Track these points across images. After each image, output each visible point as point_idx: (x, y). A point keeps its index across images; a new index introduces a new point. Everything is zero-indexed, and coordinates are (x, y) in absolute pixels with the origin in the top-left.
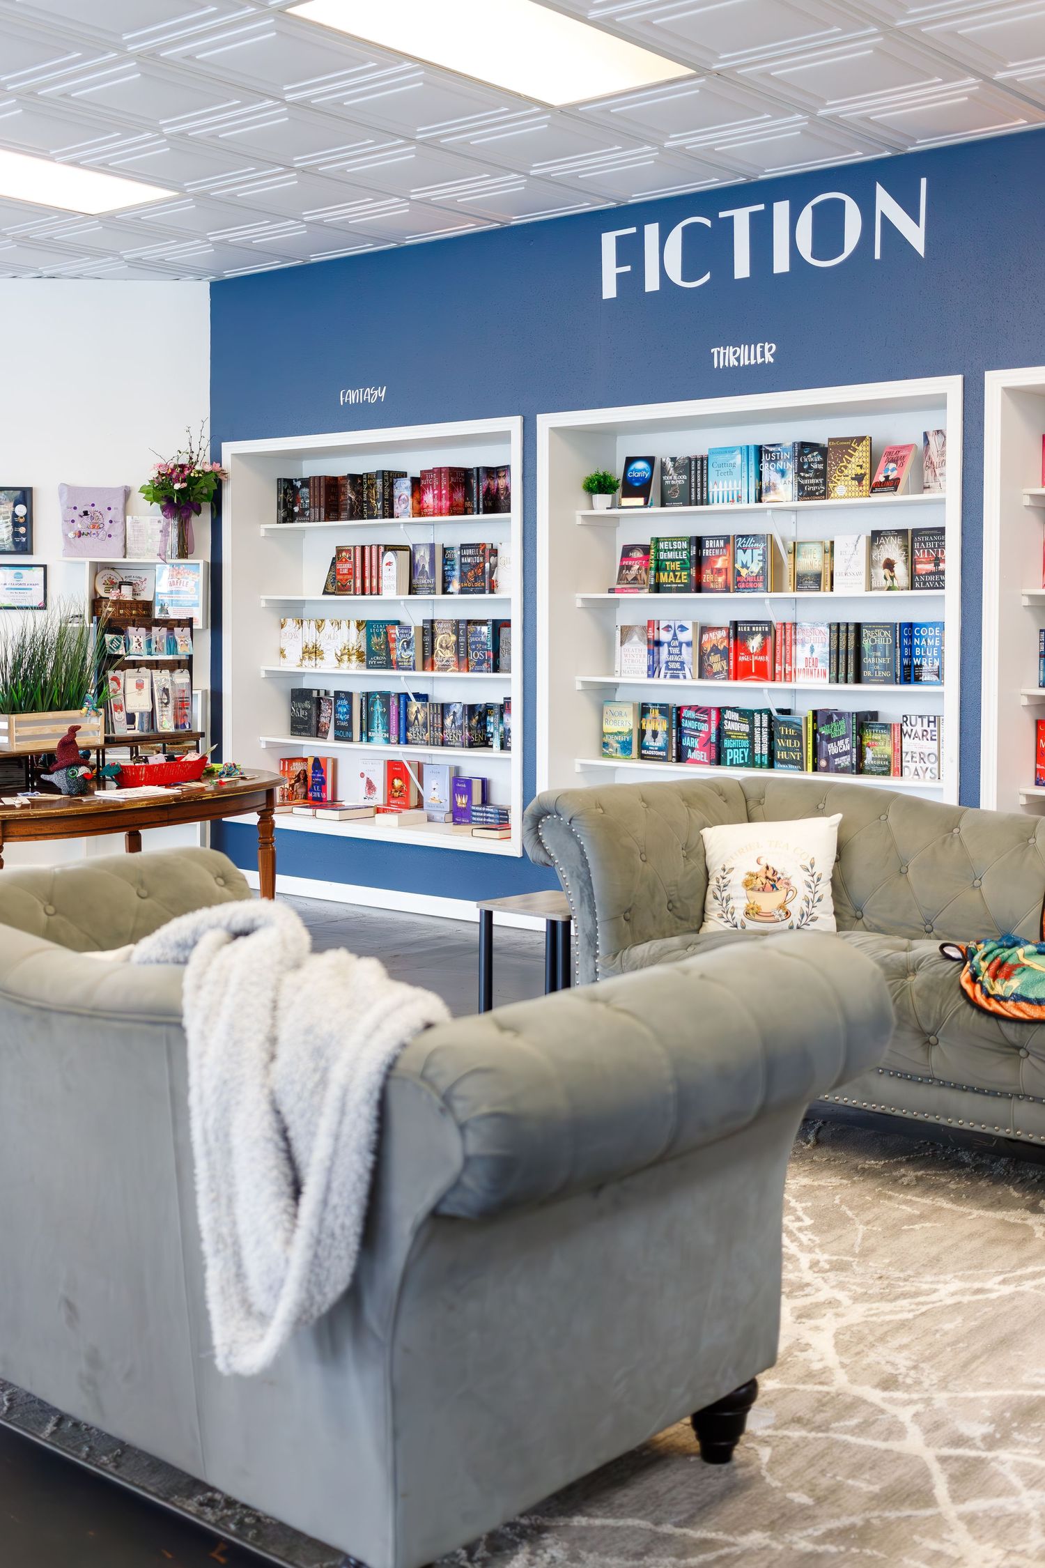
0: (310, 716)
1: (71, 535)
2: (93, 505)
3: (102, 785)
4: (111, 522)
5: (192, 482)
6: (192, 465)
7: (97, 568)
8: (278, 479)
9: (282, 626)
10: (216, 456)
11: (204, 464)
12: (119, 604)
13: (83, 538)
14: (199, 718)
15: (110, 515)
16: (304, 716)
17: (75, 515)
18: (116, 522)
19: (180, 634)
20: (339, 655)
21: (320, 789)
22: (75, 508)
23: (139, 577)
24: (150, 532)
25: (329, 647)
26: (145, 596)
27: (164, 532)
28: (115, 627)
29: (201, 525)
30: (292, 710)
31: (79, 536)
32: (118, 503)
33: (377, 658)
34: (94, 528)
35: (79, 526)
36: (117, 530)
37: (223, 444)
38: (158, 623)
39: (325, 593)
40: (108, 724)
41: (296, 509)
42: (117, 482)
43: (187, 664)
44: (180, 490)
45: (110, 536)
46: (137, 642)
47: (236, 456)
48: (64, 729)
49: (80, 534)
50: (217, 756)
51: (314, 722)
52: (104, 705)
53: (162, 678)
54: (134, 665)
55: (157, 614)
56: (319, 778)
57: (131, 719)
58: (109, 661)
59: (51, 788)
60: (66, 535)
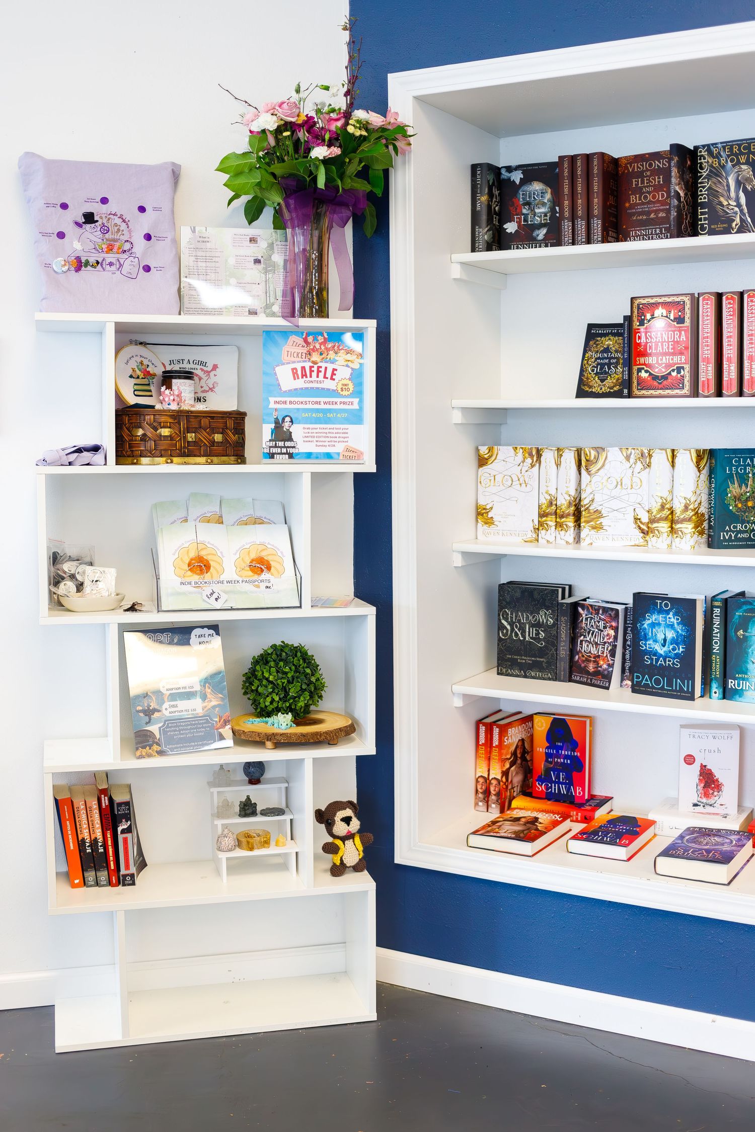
0: (553, 641)
1: (58, 264)
2: (104, 201)
4: (148, 237)
8: (474, 168)
9: (482, 462)
13: (85, 272)
15: (143, 224)
16: (537, 639)
17: (66, 221)
18: (159, 239)
20: (645, 519)
21: (567, 778)
22: (64, 206)
23: (201, 363)
24: (232, 261)
25: (615, 504)
30: (501, 627)
31: (78, 269)
32: (157, 197)
33: (739, 526)
34: (110, 249)
35: (77, 246)
36: (160, 255)
37: (391, 77)
39: (582, 393)
41: (511, 227)
44: (326, 162)
45: (147, 269)
47: (422, 100)
49: (80, 265)
51: (563, 650)
56: (566, 757)
60: (48, 266)
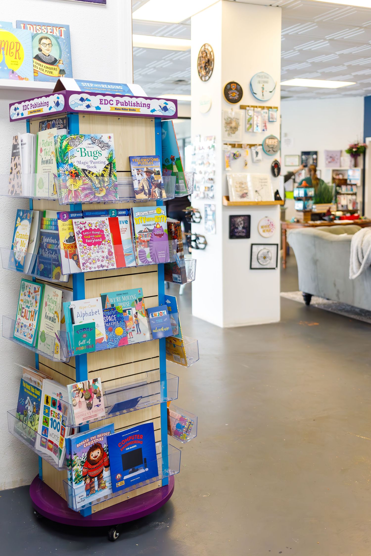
1: (327, 162)
2: (333, 155)
3: (335, 219)
5: (358, 149)
6: (357, 144)
7: (334, 171)
10: (365, 142)
11: (361, 144)
12: (339, 180)
14: (359, 207)
15: (337, 157)
18: (338, 159)
19: (354, 187)
22: (328, 156)
23: (344, 172)
24: (347, 161)
26: (346, 177)
27: (351, 161)
28: (339, 185)
29: (360, 159)
31: (329, 163)
32: (339, 154)
34: (333, 160)
35: (329, 160)
36: (339, 161)
37: (367, 138)
38: (349, 185)
40: (337, 207)
42: (338, 148)
43: (355, 194)
44: (355, 151)
45: (337, 162)
46: (344, 189)
48: (328, 208)
50: (363, 214)
52: (336, 202)
53: (350, 197)
54: (343, 194)
55: (348, 182)
57: (342, 206)
58: (338, 193)
59: (325, 220)
